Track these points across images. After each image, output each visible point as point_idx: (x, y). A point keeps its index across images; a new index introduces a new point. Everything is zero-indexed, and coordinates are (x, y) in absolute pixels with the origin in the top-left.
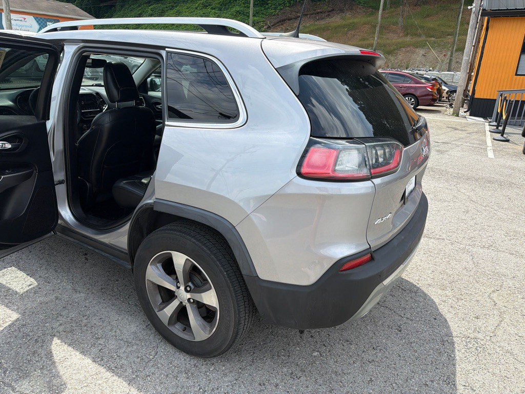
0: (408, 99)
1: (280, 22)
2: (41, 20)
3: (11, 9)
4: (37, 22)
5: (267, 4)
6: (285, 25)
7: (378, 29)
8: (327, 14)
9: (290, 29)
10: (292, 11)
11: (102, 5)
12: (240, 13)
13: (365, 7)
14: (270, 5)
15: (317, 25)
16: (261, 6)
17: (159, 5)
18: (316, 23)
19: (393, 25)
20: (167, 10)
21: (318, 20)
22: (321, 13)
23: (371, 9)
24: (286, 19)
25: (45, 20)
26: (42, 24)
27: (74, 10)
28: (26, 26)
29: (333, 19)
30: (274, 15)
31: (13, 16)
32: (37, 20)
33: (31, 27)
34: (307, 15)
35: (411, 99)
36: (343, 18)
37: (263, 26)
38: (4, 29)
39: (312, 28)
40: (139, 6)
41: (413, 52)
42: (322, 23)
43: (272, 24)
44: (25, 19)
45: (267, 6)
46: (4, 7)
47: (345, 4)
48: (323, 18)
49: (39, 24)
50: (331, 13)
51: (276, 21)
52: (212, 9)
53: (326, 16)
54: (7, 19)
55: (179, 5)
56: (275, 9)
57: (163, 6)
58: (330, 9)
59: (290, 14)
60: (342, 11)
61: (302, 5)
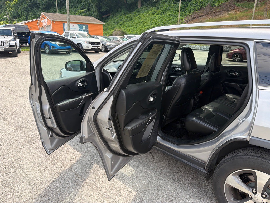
1: (193, 18)
3: (70, 21)
4: (79, 26)
5: (186, 10)
6: (195, 20)
7: (252, 19)
8: (219, 13)
9: (198, 22)
10: (199, 13)
11: (103, 17)
12: (171, 16)
13: (242, 7)
14: (187, 10)
15: (214, 19)
16: (182, 11)
17: (130, 14)
19: (261, 16)
20: (134, 17)
21: (214, 16)
22: (216, 12)
23: (245, 9)
24: (196, 17)
25: (82, 25)
26: (81, 27)
27: (94, 20)
28: (74, 29)
29: (223, 15)
30: (189, 16)
31: (71, 24)
32: (79, 25)
33: (76, 29)
34: (208, 14)
36: (229, 14)
37: (184, 21)
39: (211, 21)
42: (217, 18)
43: (188, 20)
44: (74, 25)
45: (185, 11)
46: (67, 21)
47: (230, 7)
48: (217, 15)
49: (80, 27)
50: (221, 12)
51: (191, 19)
52: (157, 14)
53: (219, 14)
54: (69, 26)
55: (140, 14)
56: (190, 12)
57: (132, 15)
58: (221, 10)
59: (199, 14)
60: (228, 10)
61: (205, 9)
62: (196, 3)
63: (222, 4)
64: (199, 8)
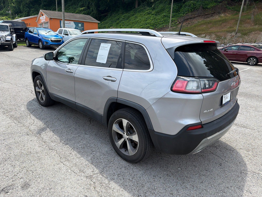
0: (252, 59)
1: (186, 20)
2: (76, 23)
3: (65, 19)
4: (75, 24)
5: (180, 11)
6: (188, 21)
7: (238, 22)
8: (211, 15)
9: (190, 23)
10: (192, 14)
11: (102, 15)
12: (165, 16)
13: (232, 10)
14: (181, 12)
15: (205, 21)
16: (176, 12)
17: (127, 14)
18: (205, 20)
19: (248, 19)
20: (131, 16)
21: (206, 18)
22: (208, 14)
23: (236, 12)
24: (189, 18)
25: (78, 23)
27: (90, 18)
28: (70, 26)
29: (214, 18)
30: (183, 17)
31: (66, 22)
33: (72, 26)
34: (200, 16)
35: (254, 59)
36: (220, 17)
37: (177, 22)
38: (61, 28)
39: (202, 22)
40: (118, 15)
41: (259, 34)
42: (208, 20)
43: (181, 21)
44: (70, 23)
45: (179, 12)
46: (62, 18)
47: (221, 10)
48: (209, 17)
49: (76, 25)
50: (213, 15)
52: (152, 15)
54: (64, 23)
55: (137, 13)
56: (184, 13)
57: (129, 15)
58: (213, 12)
59: (191, 16)
60: (219, 13)
61: (198, 11)
62: (189, 5)
63: (214, 6)
64: (192, 10)
